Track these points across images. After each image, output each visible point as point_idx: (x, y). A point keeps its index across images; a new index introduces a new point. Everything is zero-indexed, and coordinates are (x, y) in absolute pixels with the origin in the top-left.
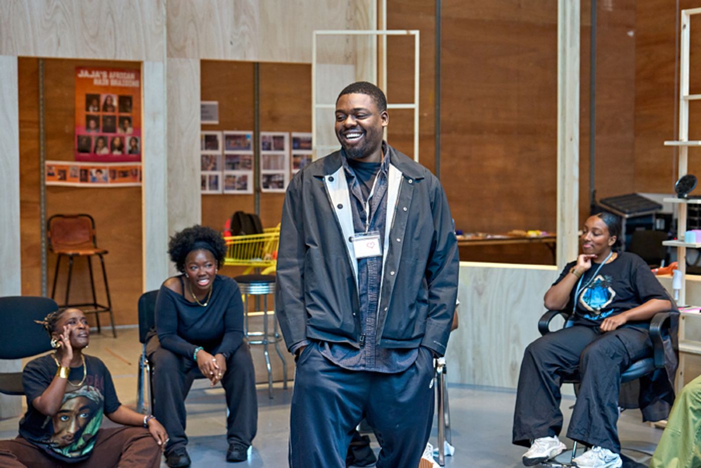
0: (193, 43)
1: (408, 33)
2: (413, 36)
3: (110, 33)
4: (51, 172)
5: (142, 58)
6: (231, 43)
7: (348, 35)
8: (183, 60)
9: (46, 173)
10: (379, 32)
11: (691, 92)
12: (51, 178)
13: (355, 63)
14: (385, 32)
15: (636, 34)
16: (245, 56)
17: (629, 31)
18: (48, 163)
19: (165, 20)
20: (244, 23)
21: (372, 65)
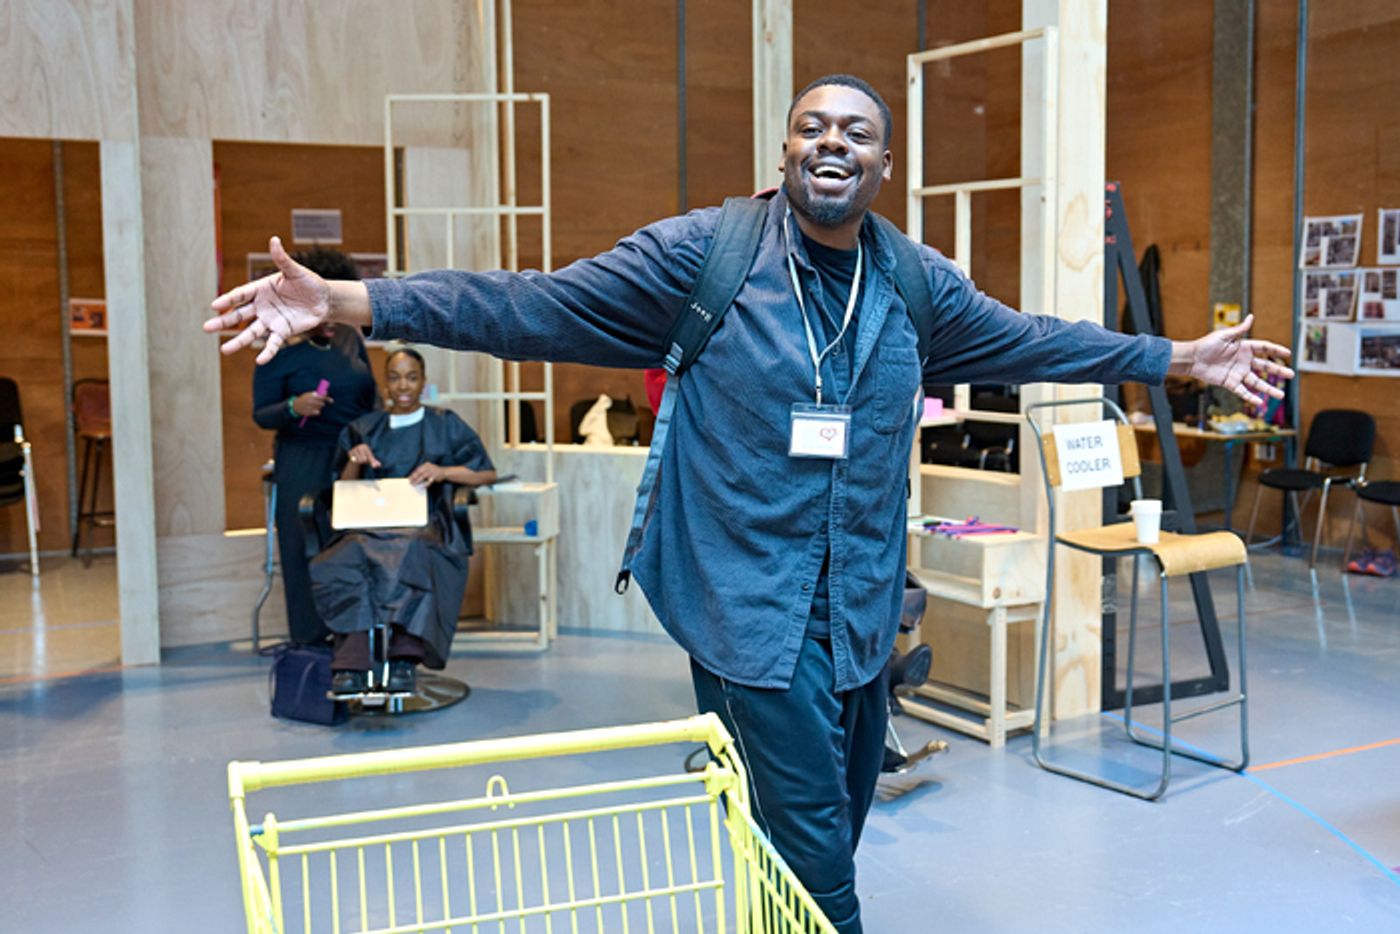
0: (199, 115)
1: (531, 97)
2: (538, 105)
3: (40, 97)
4: (78, 314)
5: (97, 136)
6: (264, 115)
7: (457, 102)
8: (182, 140)
9: (71, 317)
10: (501, 97)
11: (926, 183)
12: (78, 324)
13: (470, 146)
14: (510, 97)
15: (987, 110)
16: (287, 134)
17: (977, 105)
18: (74, 301)
19: (133, 76)
20: (284, 85)
21: (490, 150)
